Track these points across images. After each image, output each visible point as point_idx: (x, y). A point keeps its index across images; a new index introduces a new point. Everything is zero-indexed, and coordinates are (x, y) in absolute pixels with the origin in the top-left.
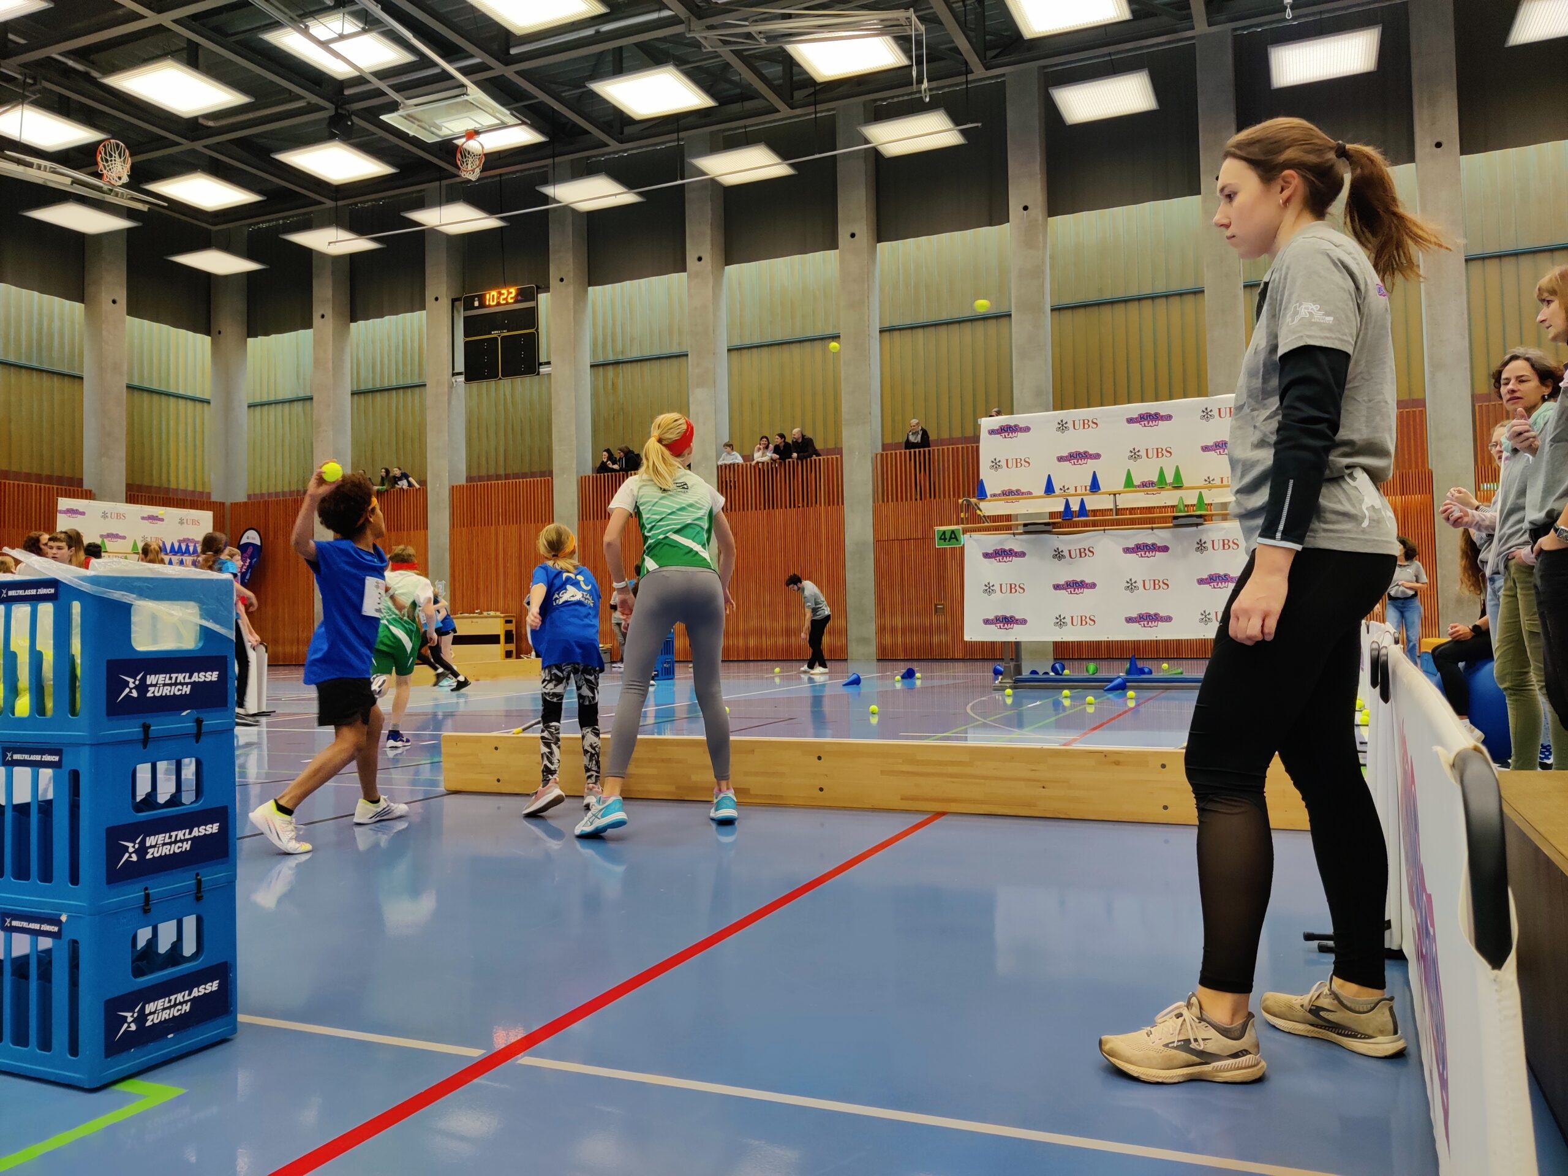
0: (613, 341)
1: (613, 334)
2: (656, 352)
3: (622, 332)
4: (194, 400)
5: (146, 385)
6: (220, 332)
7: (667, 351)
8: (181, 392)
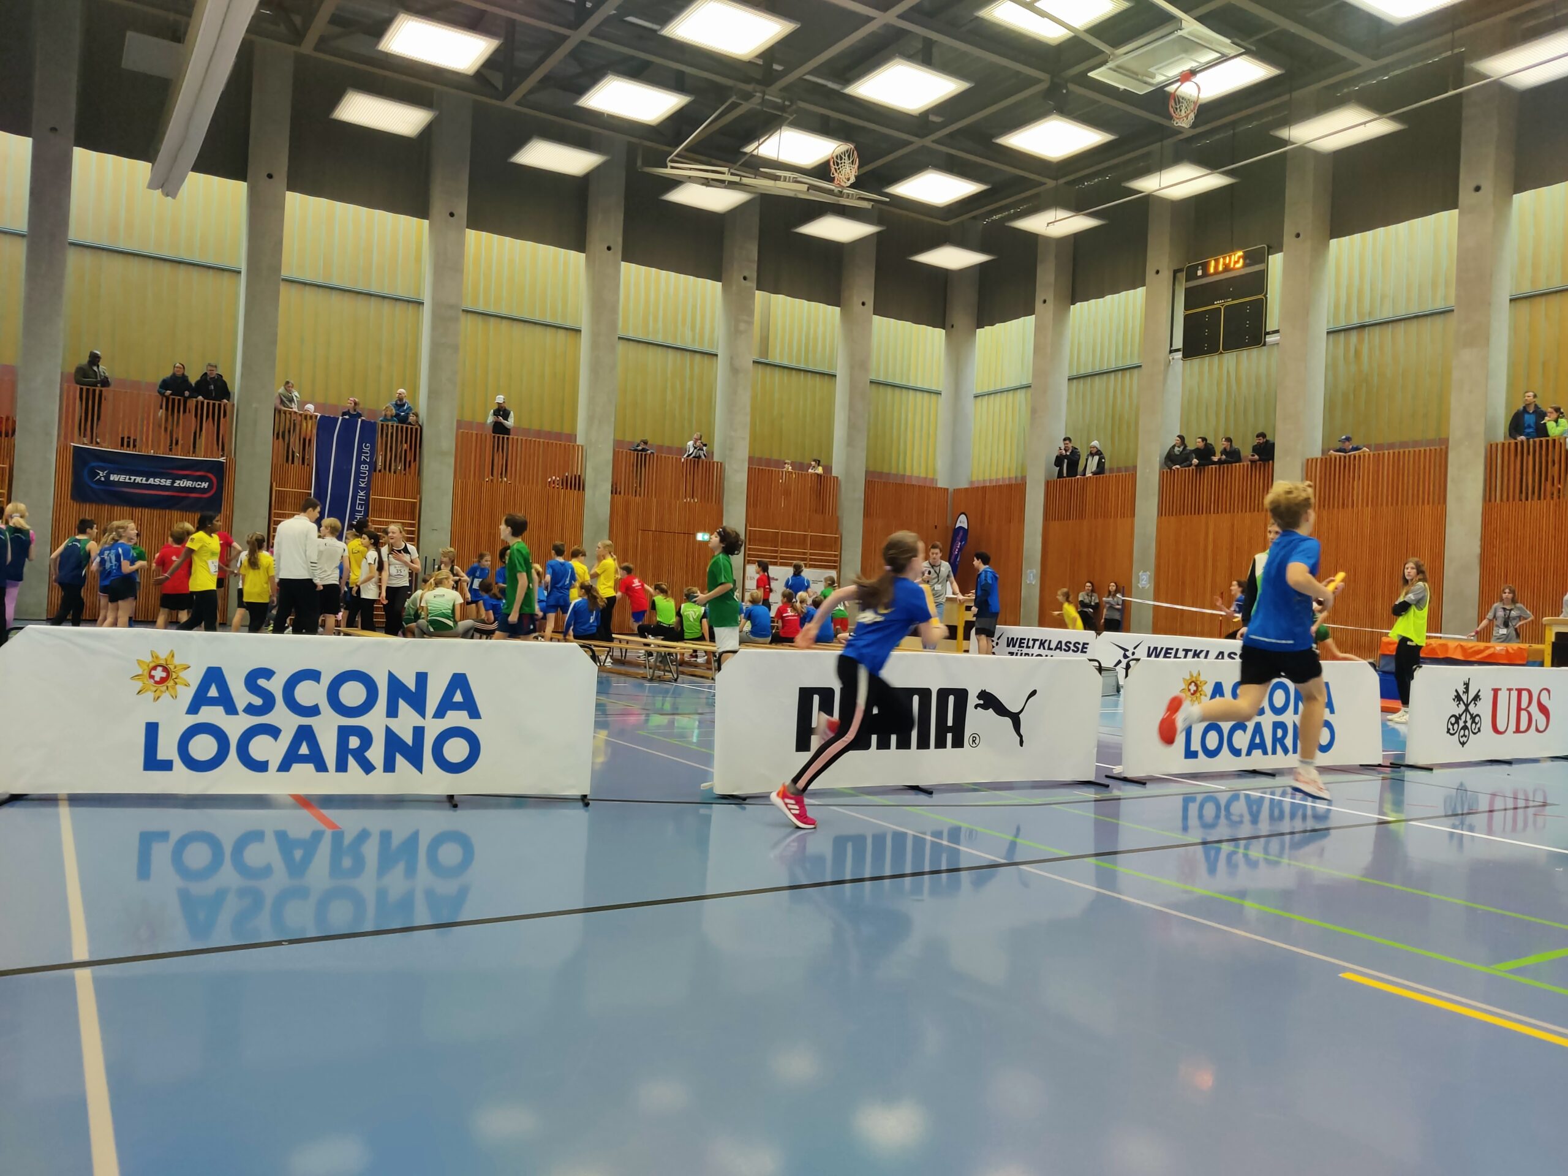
0: (1360, 300)
1: (1360, 292)
2: (1414, 310)
3: (1372, 290)
4: (929, 392)
5: (890, 380)
6: (953, 326)
7: (1428, 308)
8: (919, 385)
